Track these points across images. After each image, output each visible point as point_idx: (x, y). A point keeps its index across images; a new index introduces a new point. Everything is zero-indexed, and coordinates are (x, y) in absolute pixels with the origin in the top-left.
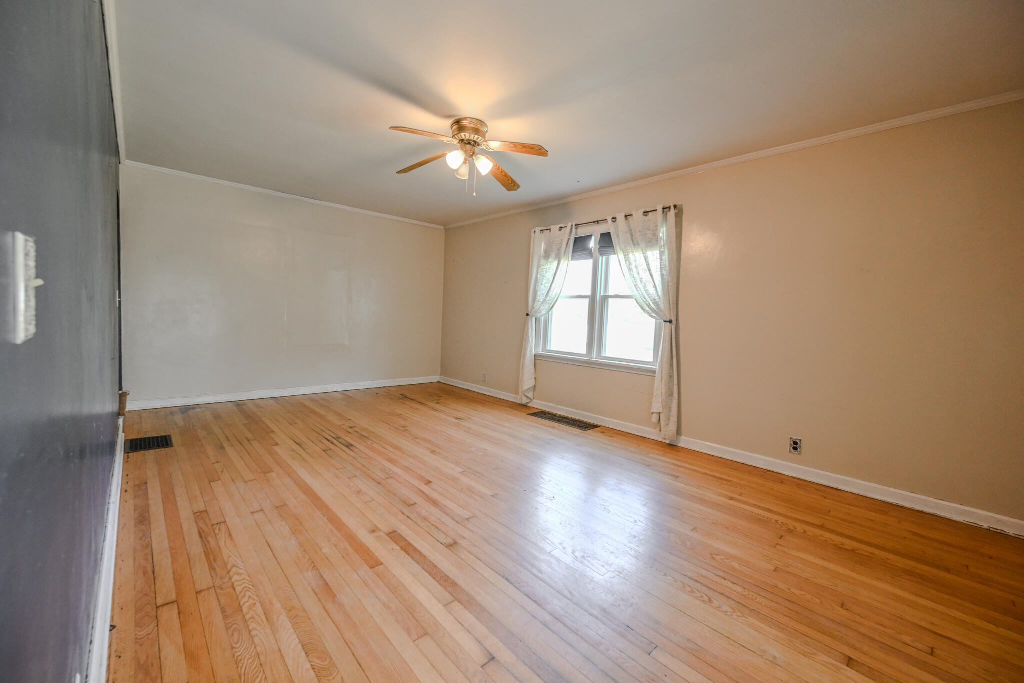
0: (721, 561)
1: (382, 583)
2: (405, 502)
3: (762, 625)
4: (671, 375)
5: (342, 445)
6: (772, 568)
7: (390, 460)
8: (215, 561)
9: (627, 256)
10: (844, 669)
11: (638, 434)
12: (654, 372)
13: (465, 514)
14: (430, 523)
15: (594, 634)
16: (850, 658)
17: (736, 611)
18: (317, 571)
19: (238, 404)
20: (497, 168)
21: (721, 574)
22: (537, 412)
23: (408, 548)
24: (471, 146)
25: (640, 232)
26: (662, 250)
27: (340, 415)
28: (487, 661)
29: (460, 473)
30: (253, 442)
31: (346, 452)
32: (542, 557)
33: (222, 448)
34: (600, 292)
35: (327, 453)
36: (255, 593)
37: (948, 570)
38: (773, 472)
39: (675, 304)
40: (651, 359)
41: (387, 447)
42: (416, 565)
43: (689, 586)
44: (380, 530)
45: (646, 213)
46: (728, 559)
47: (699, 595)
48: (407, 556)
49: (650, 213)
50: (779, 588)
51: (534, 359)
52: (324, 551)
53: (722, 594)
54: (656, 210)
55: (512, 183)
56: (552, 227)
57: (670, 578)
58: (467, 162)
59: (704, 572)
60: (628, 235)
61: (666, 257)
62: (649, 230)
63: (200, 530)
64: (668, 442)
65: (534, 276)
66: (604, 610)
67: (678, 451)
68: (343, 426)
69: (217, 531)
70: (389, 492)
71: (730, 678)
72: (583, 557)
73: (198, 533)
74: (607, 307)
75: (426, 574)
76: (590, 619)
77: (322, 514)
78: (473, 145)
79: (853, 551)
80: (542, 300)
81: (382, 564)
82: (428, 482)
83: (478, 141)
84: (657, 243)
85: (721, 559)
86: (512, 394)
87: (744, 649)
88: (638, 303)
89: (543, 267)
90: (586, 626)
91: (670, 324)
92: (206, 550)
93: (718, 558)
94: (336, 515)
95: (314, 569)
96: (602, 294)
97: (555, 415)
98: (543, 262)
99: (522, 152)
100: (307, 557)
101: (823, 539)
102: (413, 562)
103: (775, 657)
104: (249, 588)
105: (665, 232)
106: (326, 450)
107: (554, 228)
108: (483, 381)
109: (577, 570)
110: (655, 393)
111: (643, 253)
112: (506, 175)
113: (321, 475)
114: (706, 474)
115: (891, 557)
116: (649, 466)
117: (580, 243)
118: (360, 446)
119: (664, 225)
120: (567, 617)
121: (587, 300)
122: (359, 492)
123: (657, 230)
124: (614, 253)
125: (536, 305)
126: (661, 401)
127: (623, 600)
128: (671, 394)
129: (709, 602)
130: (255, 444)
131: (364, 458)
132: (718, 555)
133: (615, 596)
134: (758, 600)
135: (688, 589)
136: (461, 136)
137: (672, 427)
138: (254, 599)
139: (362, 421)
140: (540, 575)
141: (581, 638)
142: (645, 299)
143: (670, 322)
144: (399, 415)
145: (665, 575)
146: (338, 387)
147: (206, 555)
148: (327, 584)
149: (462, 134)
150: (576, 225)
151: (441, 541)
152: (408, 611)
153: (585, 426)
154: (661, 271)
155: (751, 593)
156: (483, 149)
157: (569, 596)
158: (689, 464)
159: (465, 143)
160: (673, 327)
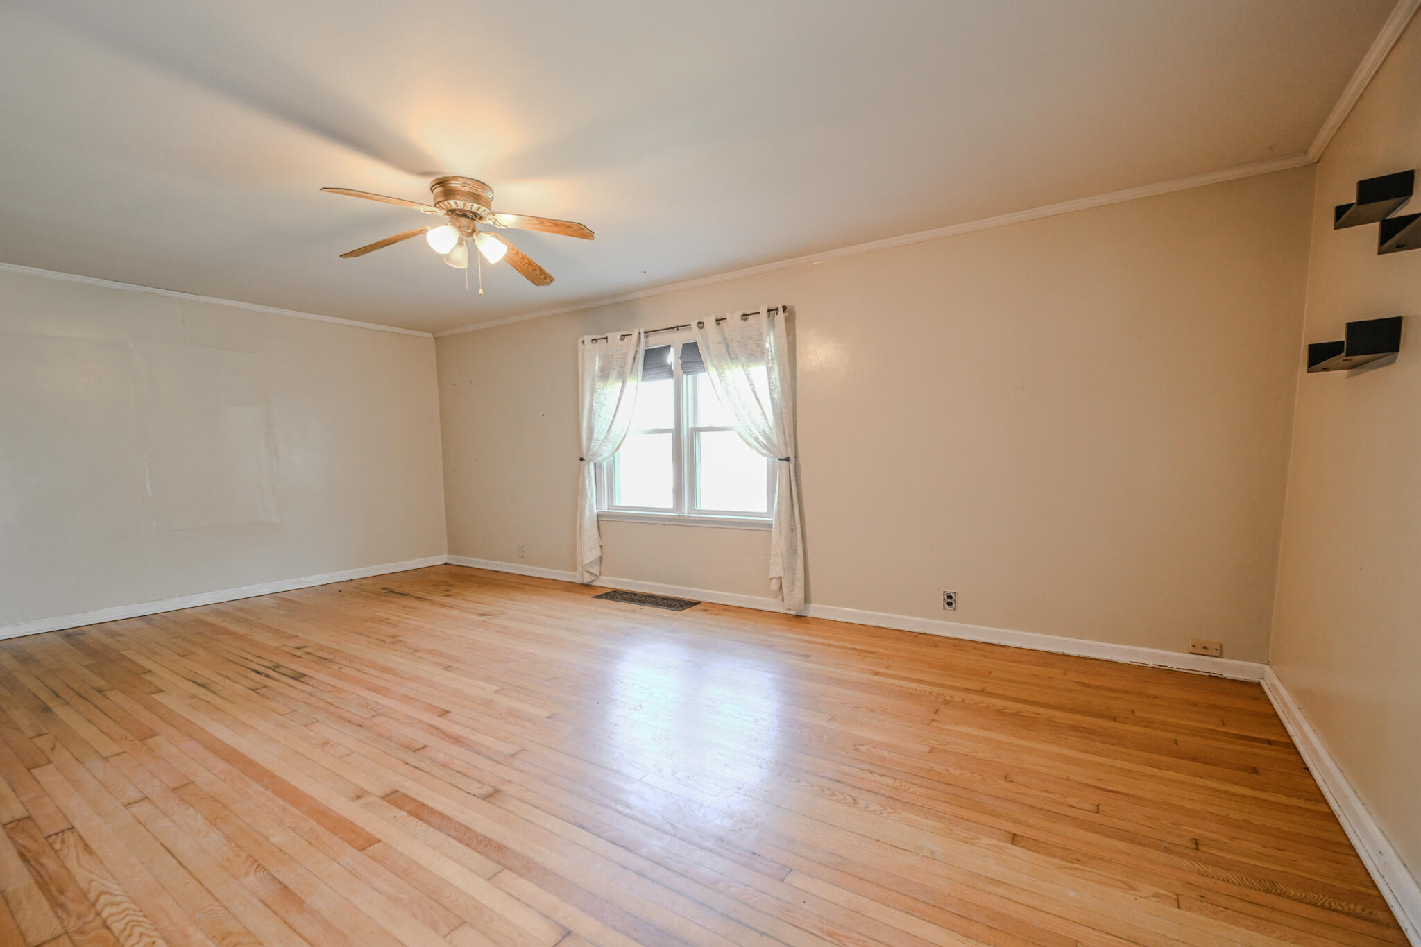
0: (867, 752)
1: (382, 868)
2: (408, 748)
3: (918, 818)
4: (793, 527)
5: (286, 677)
6: (927, 749)
7: (376, 690)
8: (61, 892)
9: (722, 375)
10: (1008, 848)
11: (754, 607)
12: (770, 526)
13: (509, 749)
14: (452, 769)
15: (710, 871)
16: (1015, 835)
17: (887, 808)
18: (265, 872)
19: (71, 636)
20: (515, 252)
21: (868, 767)
22: (609, 593)
23: (419, 811)
24: (468, 220)
25: (738, 341)
26: (770, 365)
27: (276, 632)
28: (560, 938)
29: (496, 692)
30: (109, 694)
31: (295, 688)
32: (629, 787)
33: (47, 709)
34: (688, 424)
35: (258, 693)
36: (152, 927)
37: (1114, 719)
38: (925, 634)
39: (792, 436)
40: (764, 509)
41: (366, 669)
42: (437, 832)
43: (829, 789)
44: (369, 794)
45: (745, 316)
46: (874, 748)
47: (841, 797)
48: (420, 823)
49: (751, 317)
50: (936, 771)
51: (596, 520)
52: (274, 840)
53: (869, 791)
54: (759, 313)
55: (541, 275)
56: (610, 335)
57: (803, 783)
58: (465, 243)
59: (847, 769)
60: (723, 347)
61: (776, 374)
62: (751, 339)
63: (22, 850)
64: (794, 613)
65: (587, 404)
66: (721, 840)
67: (808, 624)
68: (283, 649)
69: (58, 846)
70: (379, 735)
71: (882, 886)
72: (688, 777)
73: (16, 855)
74: (699, 444)
75: (454, 842)
76: (703, 854)
77: (262, 786)
78: (472, 219)
79: (1017, 714)
80: (602, 438)
81: (379, 841)
82: (444, 713)
83: (478, 212)
84: (763, 358)
85: (867, 749)
86: (568, 571)
87: (898, 850)
88: (742, 437)
89: (600, 391)
90: (698, 864)
91: (788, 463)
92: (39, 878)
93: (863, 749)
94: (289, 785)
95: (258, 870)
96: (691, 426)
97: (635, 594)
98: (599, 384)
99: (553, 232)
100: (244, 855)
101: (984, 705)
102: (431, 829)
103: (933, 852)
104: (138, 921)
105: (772, 341)
106: (257, 689)
107: (614, 337)
108: (520, 557)
109: (680, 796)
110: (773, 552)
111: (744, 370)
112: (530, 263)
113: (252, 727)
114: (844, 648)
115: (1058, 714)
116: (770, 647)
117: (653, 359)
118: (319, 675)
119: (771, 333)
120: (671, 858)
121: (670, 435)
122: (326, 743)
123: (761, 339)
124: (704, 369)
125: (594, 446)
126: (781, 562)
127: (744, 822)
128: (795, 553)
129: (854, 803)
130: (118, 697)
131: (328, 692)
132: (862, 745)
133: (735, 819)
134: (912, 790)
135: (829, 792)
136: (449, 203)
137: (799, 594)
138: (151, 937)
139: (318, 636)
140: (629, 811)
141: (693, 880)
142: (751, 431)
143: (788, 459)
144: (383, 621)
145: (798, 781)
146: (267, 588)
147: (40, 887)
148: (286, 887)
149: (452, 202)
150: (645, 333)
151: (473, 793)
152: (431, 898)
153: (679, 604)
154: (771, 394)
155: (903, 783)
156: (489, 225)
157: (671, 830)
158: (823, 637)
159: (457, 215)
160: (792, 466)
